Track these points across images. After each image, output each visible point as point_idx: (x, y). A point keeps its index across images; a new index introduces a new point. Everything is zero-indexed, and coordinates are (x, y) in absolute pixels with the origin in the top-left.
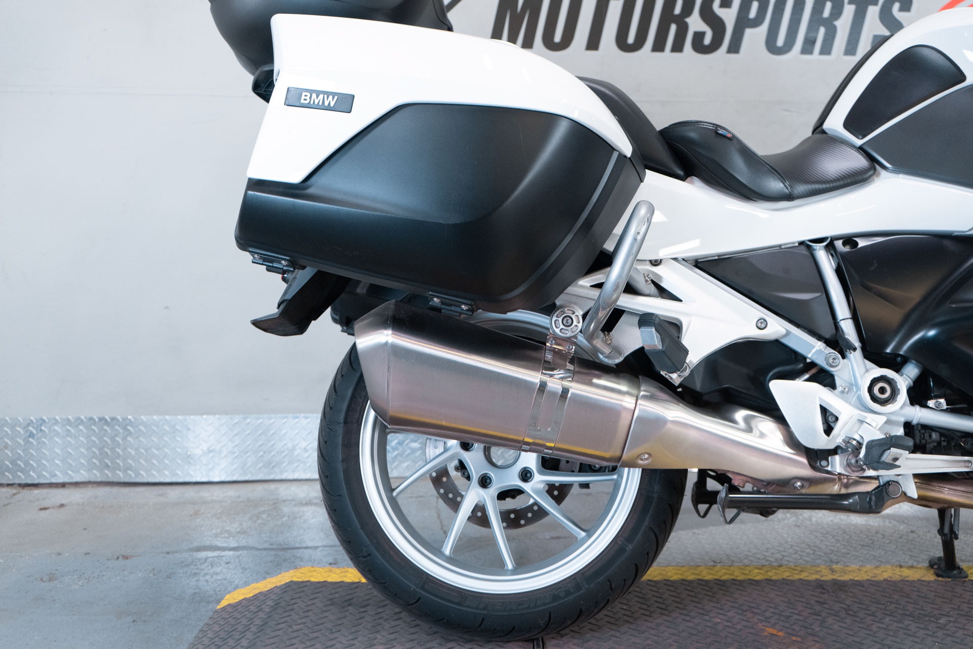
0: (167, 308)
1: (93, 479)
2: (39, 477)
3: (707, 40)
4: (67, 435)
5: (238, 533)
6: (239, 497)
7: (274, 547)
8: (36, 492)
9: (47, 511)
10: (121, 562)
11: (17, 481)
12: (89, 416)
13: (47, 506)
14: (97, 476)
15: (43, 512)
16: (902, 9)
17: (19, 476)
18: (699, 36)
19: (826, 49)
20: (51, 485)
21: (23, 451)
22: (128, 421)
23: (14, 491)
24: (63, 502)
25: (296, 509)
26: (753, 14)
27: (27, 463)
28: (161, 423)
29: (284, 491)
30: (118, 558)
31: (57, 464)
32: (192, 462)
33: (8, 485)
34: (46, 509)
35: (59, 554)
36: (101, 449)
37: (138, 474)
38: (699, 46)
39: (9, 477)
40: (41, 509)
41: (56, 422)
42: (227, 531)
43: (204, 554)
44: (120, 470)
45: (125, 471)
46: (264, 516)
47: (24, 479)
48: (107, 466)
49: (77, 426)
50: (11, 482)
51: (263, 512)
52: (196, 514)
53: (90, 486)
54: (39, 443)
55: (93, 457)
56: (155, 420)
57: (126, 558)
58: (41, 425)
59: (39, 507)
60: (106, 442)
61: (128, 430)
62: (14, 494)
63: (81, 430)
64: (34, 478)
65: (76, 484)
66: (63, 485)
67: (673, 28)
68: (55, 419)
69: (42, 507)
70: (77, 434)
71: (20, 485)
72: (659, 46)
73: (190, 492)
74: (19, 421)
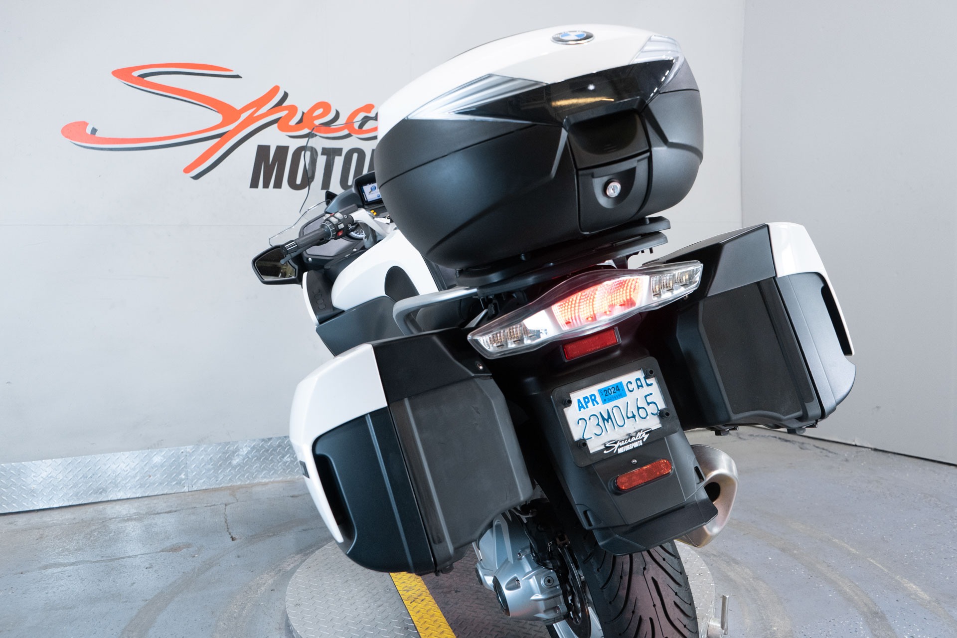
0: (8, 383)
5: (76, 550)
6: (75, 519)
7: (104, 559)
25: (120, 525)
28: (8, 469)
29: (111, 510)
32: (35, 495)
42: (67, 549)
43: (49, 571)
46: (95, 533)
51: (94, 531)
52: (42, 538)
73: (35, 519)
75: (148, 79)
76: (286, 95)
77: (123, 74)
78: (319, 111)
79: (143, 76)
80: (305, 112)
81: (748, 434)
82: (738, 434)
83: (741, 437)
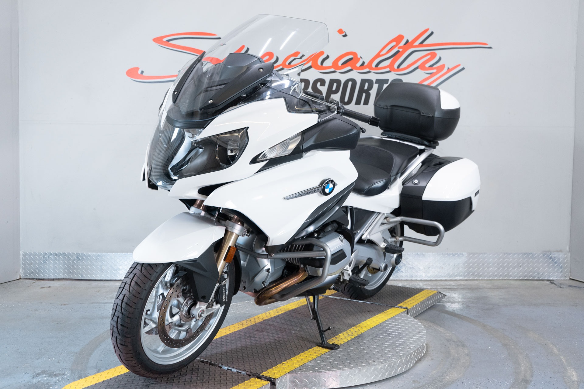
0: (94, 209)
1: (65, 278)
2: (44, 276)
4: (55, 260)
8: (42, 282)
9: (43, 289)
10: (62, 306)
11: (36, 278)
12: (64, 252)
14: (67, 276)
17: (37, 276)
20: (49, 280)
21: (38, 266)
22: (78, 254)
23: (34, 281)
24: (51, 286)
26: (334, 88)
27: (39, 271)
28: (91, 256)
31: (51, 271)
32: (104, 272)
33: (32, 279)
34: (43, 288)
35: (42, 303)
36: (68, 266)
37: (82, 276)
39: (33, 276)
40: (41, 288)
41: (51, 254)
43: (92, 305)
44: (75, 274)
45: (77, 275)
47: (38, 277)
48: (71, 272)
49: (59, 256)
50: (33, 278)
53: (64, 280)
54: (44, 263)
55: (65, 269)
56: (89, 254)
57: (64, 305)
58: (45, 255)
59: (40, 288)
60: (70, 262)
61: (79, 258)
62: (34, 283)
63: (60, 258)
64: (42, 276)
65: (58, 279)
66: (53, 280)
69: (41, 287)
70: (59, 259)
71: (37, 279)
74: (37, 253)
75: (171, 42)
76: (248, 49)
77: (158, 40)
79: (168, 41)
81: (569, 285)
82: (561, 284)
83: (561, 286)
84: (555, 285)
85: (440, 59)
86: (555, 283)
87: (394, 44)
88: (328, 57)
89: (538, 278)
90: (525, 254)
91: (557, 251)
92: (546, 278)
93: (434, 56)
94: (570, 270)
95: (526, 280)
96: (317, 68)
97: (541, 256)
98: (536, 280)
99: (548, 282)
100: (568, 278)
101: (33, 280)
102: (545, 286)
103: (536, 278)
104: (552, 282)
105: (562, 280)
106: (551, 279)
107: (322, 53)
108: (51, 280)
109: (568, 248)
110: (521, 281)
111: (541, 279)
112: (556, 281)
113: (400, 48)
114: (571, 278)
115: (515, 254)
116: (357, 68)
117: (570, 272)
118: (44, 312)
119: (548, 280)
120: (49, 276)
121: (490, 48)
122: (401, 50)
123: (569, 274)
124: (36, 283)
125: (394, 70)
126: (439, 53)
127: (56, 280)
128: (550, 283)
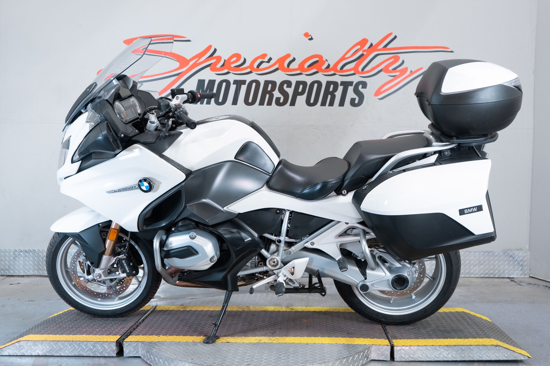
1: (35, 274)
2: (14, 273)
3: (281, 101)
4: (25, 256)
8: (12, 278)
10: (30, 303)
11: (5, 274)
12: (33, 249)
13: (13, 283)
14: (37, 273)
15: (11, 285)
16: (362, 88)
17: (7, 272)
18: (278, 99)
19: (331, 104)
20: (19, 276)
21: (8, 262)
23: (4, 278)
24: (20, 283)
27: (9, 267)
30: (29, 301)
31: (21, 268)
34: (12, 284)
35: (9, 299)
36: (38, 262)
38: (278, 103)
39: (3, 273)
40: (10, 284)
41: (21, 251)
47: (8, 274)
48: (40, 269)
49: (29, 253)
50: (3, 275)
53: (34, 277)
54: (14, 259)
55: (35, 265)
57: (32, 301)
58: (15, 252)
60: (40, 259)
62: (3, 279)
63: (31, 254)
64: (12, 273)
65: (28, 276)
66: (23, 276)
67: (268, 96)
68: (21, 250)
70: (29, 256)
71: (6, 276)
72: (262, 103)
74: (7, 250)
76: (215, 50)
77: (128, 42)
78: (234, 59)
80: (226, 59)
81: (528, 283)
82: (521, 282)
83: (521, 284)
84: (515, 283)
85: (403, 62)
86: (515, 280)
87: (358, 47)
88: (294, 60)
89: (499, 275)
90: (486, 252)
91: (517, 250)
92: (507, 276)
93: (397, 59)
94: (530, 268)
95: (487, 277)
96: (284, 70)
97: (502, 254)
98: (497, 278)
99: (508, 280)
100: (528, 276)
101: (3, 276)
102: (505, 283)
103: (497, 276)
104: (512, 279)
105: (522, 278)
106: (512, 276)
107: (288, 56)
108: (21, 277)
109: (527, 247)
110: (482, 279)
111: (501, 276)
112: (516, 279)
113: (364, 51)
114: (531, 276)
115: (476, 252)
116: (323, 71)
117: (530, 270)
118: (11, 308)
119: (508, 278)
120: (19, 273)
121: (452, 52)
122: (365, 53)
123: (529, 272)
124: (6, 279)
125: (359, 73)
126: (402, 57)
127: (25, 277)
128: (511, 281)
